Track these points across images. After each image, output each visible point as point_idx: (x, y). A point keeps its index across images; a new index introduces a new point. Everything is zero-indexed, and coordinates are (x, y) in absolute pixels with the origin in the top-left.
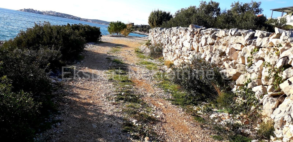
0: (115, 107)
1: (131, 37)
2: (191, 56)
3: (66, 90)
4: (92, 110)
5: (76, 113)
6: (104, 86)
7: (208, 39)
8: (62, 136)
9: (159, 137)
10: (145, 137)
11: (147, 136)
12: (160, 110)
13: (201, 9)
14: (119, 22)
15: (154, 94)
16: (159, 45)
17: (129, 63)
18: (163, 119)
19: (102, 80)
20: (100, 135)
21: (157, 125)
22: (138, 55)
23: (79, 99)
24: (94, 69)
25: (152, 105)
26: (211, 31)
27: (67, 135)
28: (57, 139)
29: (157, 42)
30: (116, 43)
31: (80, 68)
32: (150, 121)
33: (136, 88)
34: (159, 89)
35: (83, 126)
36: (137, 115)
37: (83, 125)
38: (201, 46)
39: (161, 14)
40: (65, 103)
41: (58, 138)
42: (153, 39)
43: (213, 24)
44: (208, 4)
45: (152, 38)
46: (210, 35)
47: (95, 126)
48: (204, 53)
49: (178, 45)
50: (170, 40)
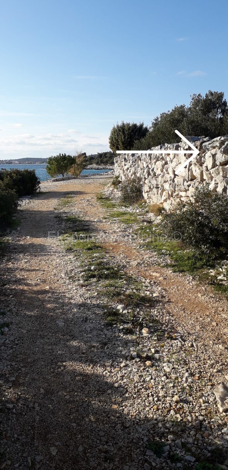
0: (86, 290)
1: (85, 177)
2: (192, 190)
3: (5, 276)
4: (51, 300)
5: (28, 309)
6: (61, 261)
7: (217, 156)
8: (15, 346)
9: (164, 326)
10: (143, 328)
11: (145, 327)
12: (156, 284)
13: (195, 108)
14: (63, 155)
15: (141, 260)
16: (134, 181)
17: (92, 219)
18: (165, 297)
19: (56, 252)
20: (72, 335)
21: (157, 307)
22: (103, 203)
23: (28, 286)
24: (39, 237)
25: (142, 278)
26: (220, 142)
27: (22, 343)
28: (8, 353)
29: (130, 176)
30: (65, 191)
31: (17, 239)
32: (144, 303)
33: (112, 257)
34: (148, 251)
35: (42, 326)
36: (122, 297)
37: (43, 324)
38: (207, 170)
39: (129, 129)
40: (8, 296)
41: (9, 350)
42: (122, 174)
43: (219, 130)
44: (205, 98)
45: (121, 172)
46: (219, 149)
47: (61, 324)
48: (213, 180)
49: (166, 175)
50: (151, 169)
